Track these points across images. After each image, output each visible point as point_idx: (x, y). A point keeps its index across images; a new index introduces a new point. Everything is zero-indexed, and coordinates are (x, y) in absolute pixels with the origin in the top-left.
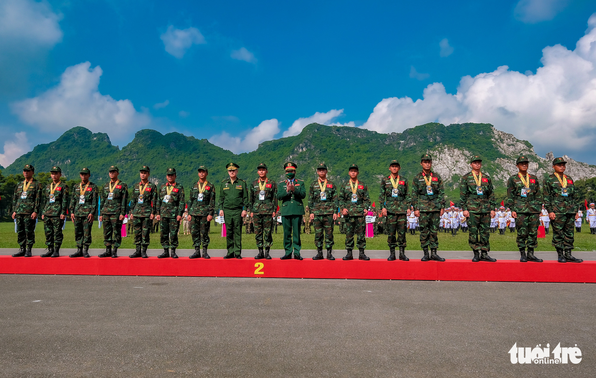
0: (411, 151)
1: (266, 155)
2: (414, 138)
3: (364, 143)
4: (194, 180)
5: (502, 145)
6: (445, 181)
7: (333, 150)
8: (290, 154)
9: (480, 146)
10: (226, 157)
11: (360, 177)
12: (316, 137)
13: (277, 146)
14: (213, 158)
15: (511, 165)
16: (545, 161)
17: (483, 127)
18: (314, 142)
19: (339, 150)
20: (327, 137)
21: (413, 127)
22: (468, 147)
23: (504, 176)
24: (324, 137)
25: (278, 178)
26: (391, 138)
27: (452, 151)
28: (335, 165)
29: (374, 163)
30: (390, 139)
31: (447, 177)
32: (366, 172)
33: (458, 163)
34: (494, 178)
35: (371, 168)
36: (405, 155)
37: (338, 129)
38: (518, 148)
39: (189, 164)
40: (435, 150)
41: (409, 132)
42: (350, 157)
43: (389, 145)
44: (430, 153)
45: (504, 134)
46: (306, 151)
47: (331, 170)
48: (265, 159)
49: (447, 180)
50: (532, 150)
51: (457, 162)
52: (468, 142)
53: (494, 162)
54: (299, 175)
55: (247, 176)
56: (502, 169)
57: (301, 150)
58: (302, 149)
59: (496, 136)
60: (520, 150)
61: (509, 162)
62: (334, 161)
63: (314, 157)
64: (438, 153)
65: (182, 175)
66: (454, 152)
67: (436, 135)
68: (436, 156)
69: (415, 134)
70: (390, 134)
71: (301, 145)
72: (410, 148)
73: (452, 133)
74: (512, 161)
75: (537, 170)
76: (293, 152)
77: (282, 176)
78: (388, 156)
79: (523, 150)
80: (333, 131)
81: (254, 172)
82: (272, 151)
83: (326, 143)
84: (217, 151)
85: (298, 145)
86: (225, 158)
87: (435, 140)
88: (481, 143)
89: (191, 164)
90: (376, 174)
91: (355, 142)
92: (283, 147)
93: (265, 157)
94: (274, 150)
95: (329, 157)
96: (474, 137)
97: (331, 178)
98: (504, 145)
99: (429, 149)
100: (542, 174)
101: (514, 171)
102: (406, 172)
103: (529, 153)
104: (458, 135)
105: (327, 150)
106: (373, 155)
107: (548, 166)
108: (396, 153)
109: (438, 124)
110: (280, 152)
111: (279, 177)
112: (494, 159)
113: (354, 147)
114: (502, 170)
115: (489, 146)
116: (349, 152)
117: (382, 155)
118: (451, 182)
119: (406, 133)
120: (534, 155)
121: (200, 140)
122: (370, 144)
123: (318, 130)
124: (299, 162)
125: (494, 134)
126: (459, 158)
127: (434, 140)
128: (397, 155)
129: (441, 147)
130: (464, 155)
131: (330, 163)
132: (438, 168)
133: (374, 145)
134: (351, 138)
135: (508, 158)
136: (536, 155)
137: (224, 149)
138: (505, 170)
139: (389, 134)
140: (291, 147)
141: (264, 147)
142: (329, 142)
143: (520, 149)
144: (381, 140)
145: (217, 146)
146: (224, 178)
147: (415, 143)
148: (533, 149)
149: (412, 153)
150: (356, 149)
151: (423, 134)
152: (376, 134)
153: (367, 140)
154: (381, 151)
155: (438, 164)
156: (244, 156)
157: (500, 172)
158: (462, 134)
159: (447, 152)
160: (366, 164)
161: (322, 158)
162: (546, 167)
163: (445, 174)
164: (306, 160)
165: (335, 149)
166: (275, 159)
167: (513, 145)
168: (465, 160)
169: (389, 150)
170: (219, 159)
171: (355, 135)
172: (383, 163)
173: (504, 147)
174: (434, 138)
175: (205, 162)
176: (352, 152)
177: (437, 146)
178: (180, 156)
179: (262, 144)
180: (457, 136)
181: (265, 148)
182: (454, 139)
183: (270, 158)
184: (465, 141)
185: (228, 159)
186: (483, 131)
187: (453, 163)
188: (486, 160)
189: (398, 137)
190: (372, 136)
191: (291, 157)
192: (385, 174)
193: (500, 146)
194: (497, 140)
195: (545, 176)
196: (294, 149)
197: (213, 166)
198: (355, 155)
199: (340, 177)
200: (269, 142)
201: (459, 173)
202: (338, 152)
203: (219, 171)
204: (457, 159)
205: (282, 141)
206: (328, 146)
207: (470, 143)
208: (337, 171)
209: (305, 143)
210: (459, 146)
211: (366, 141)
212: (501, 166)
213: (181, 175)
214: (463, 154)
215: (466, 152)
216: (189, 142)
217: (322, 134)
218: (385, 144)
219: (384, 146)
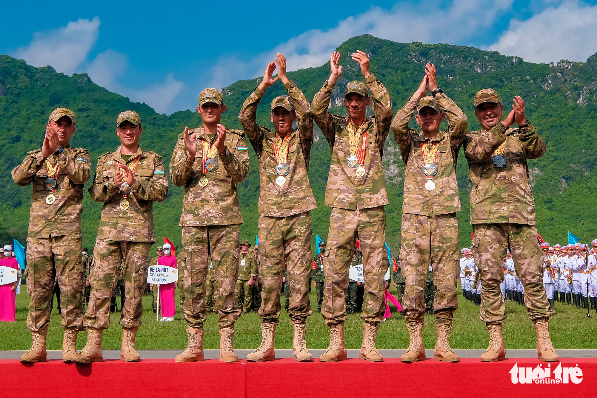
14: (101, 123)
20: (396, 71)
24: (389, 70)
26: (559, 74)
30: (555, 78)
37: (425, 50)
43: (552, 92)
70: (555, 64)
78: (551, 119)
80: (411, 55)
83: (395, 86)
108: (571, 113)
117: (534, 117)
121: (70, 75)
122: (504, 90)
128: (573, 117)
134: (457, 73)
137: (131, 100)
139: (552, 63)
141: (237, 96)
142: (403, 83)
144: (534, 80)
145: (113, 94)
152: (520, 64)
153: (497, 80)
154: (532, 108)
169: (554, 106)
171: (467, 66)
175: (81, 134)
179: (231, 89)
181: (238, 98)
189: (576, 73)
190: (510, 68)
192: (545, 166)
197: (102, 143)
206: (398, 93)
216: (40, 82)
217: (383, 64)
218: (543, 90)
219: (541, 94)
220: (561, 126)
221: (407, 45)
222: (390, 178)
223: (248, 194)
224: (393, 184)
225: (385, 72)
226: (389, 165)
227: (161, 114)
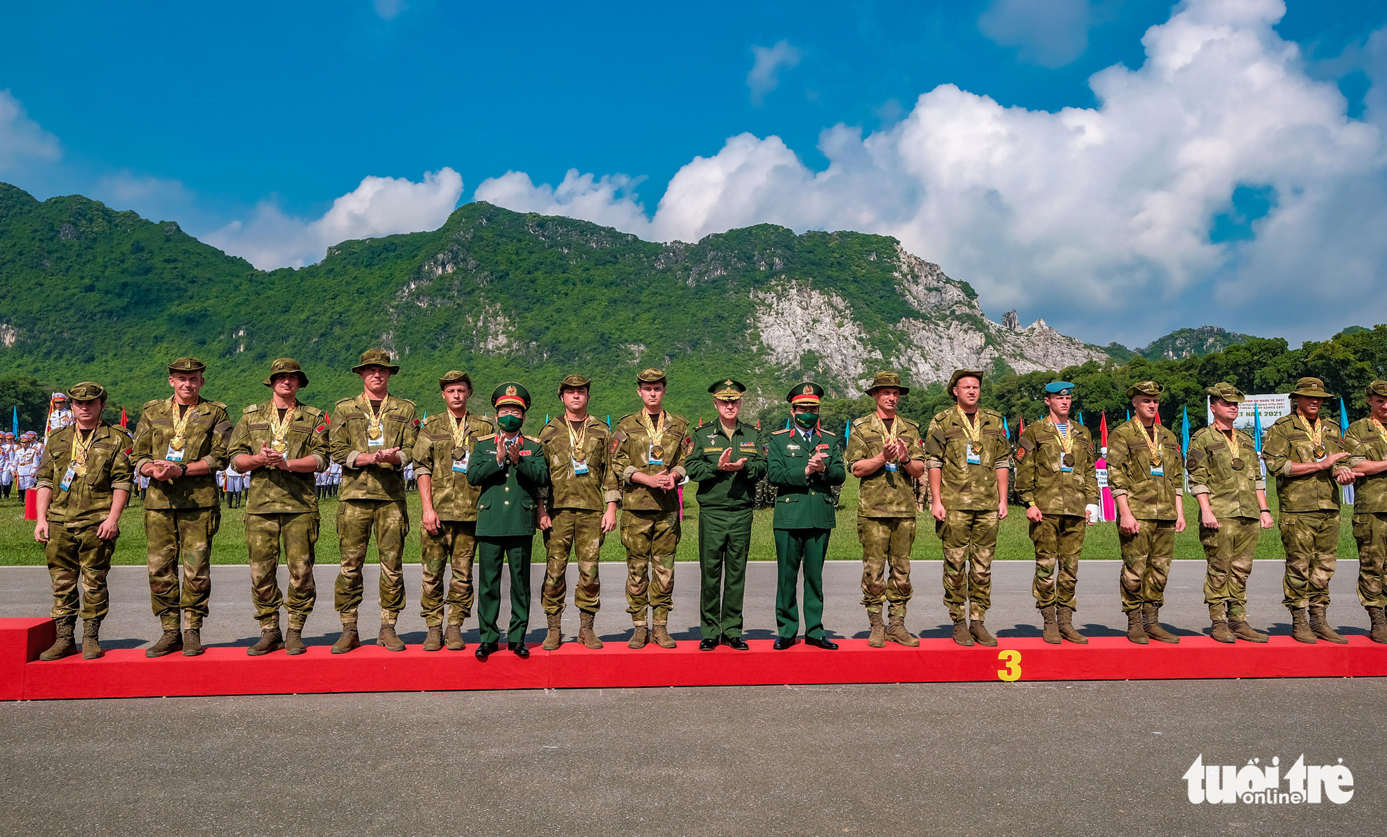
0: (715, 288)
1: (347, 278)
2: (724, 258)
3: (605, 263)
4: (129, 336)
5: (914, 288)
6: (786, 366)
7: (523, 276)
8: (410, 279)
9: (869, 288)
10: (233, 276)
11: (588, 348)
12: (482, 239)
13: (379, 256)
14: (191, 276)
15: (929, 334)
16: (999, 331)
17: (877, 243)
18: (476, 252)
19: (541, 277)
20: (511, 241)
21: (724, 231)
22: (841, 289)
23: (913, 359)
24: (504, 239)
25: (374, 342)
26: (671, 254)
27: (806, 295)
28: (526, 314)
29: (624, 314)
30: (668, 257)
31: (791, 358)
32: (602, 335)
33: (817, 324)
34: (891, 363)
35: (617, 326)
36: (700, 298)
37: (542, 223)
38: (948, 297)
39: (117, 290)
40: (768, 291)
41: (712, 242)
42: (566, 294)
43: (663, 271)
44: (757, 297)
45: (922, 263)
46: (454, 273)
47: (515, 327)
48: (344, 288)
49: (790, 363)
50: (974, 303)
51: (815, 321)
52: (844, 275)
53: (895, 326)
54: (432, 334)
55: (288, 331)
56: (910, 344)
57: (440, 271)
58: (444, 267)
59: (905, 268)
60: (951, 303)
61: (927, 328)
62: (524, 304)
63: (473, 290)
64: (775, 298)
65: (94, 320)
66: (810, 297)
67: (773, 254)
68: (770, 306)
69: (727, 248)
70: (669, 244)
71: (440, 256)
72: (714, 281)
73: (810, 252)
74: (932, 326)
75: (982, 349)
76: (418, 275)
77: (384, 337)
78: (660, 298)
79: (956, 304)
80: (527, 226)
81: (310, 321)
82: (364, 269)
83: (509, 256)
84: (205, 257)
85: (434, 256)
86: (227, 278)
87: (771, 265)
88: (870, 281)
89: (124, 289)
90: (626, 341)
91: (582, 258)
92: (396, 260)
93: (344, 282)
94: (369, 265)
95: (513, 291)
96: (857, 266)
97: (515, 346)
98: (920, 289)
99: (755, 288)
100: (991, 358)
101: (934, 348)
102: (699, 339)
103: (968, 310)
104: (823, 257)
105: (508, 274)
106: (623, 293)
107: (1005, 341)
108: (680, 292)
109: (781, 230)
110: (386, 272)
111: (378, 337)
112: (895, 321)
113: (579, 271)
114: (909, 347)
115: (888, 289)
116: (566, 282)
117: (645, 294)
118: (798, 368)
119: (705, 245)
120: (979, 316)
121: (157, 222)
122: (618, 266)
123: (488, 220)
124: (433, 301)
125: (900, 262)
126: (821, 313)
127: (767, 267)
128: (682, 296)
129: (783, 285)
130: (832, 306)
131: (516, 307)
132: (772, 334)
133: (629, 270)
134: (572, 247)
135: (925, 318)
136: (982, 315)
137: (226, 254)
138: (915, 346)
139: (666, 243)
140: (416, 259)
141: (343, 257)
142: (517, 253)
143: (952, 300)
144: (647, 258)
145: (207, 245)
146: (221, 333)
147: (726, 269)
148: (977, 302)
149: (716, 294)
150: (584, 275)
151: (744, 250)
152: (635, 241)
153: (611, 256)
154: (643, 286)
155: (772, 325)
156: (285, 277)
157: (906, 352)
158: (830, 257)
159: (795, 297)
160: (606, 316)
161: (495, 294)
162: (999, 344)
163: (788, 350)
164: (453, 296)
165: (529, 273)
166: (370, 289)
167: (937, 289)
168: (834, 317)
169: (664, 285)
170: (209, 280)
171: (583, 240)
172: (646, 316)
173: (917, 294)
174: (770, 262)
176: (574, 284)
177: (776, 280)
178: (89, 265)
179: (338, 248)
180: (820, 260)
181: (345, 259)
182: (814, 267)
183: (358, 286)
184: (837, 274)
185: (236, 281)
186: (877, 252)
187: (807, 323)
188: (878, 320)
189: (687, 254)
190: (625, 245)
191: (413, 286)
192: (651, 343)
193: (909, 291)
194: (905, 276)
195: (996, 365)
196: (420, 267)
197: (191, 298)
198: (580, 292)
199: (538, 346)
200: (358, 242)
201: (818, 347)
202: (538, 281)
203: (208, 313)
204: (816, 314)
205: (393, 244)
206: (511, 263)
207: (847, 280)
208: (531, 330)
209: (452, 252)
210: (823, 285)
211: (609, 258)
212: (909, 337)
213: (91, 318)
214: (830, 304)
215: (837, 300)
216: (121, 227)
217: (498, 233)
218: (655, 268)
219: (653, 272)
220: (669, 305)
221: (525, 215)
222: (498, 348)
223: (350, 358)
224: (500, 355)
225: (500, 241)
226: (497, 335)
227: (260, 270)
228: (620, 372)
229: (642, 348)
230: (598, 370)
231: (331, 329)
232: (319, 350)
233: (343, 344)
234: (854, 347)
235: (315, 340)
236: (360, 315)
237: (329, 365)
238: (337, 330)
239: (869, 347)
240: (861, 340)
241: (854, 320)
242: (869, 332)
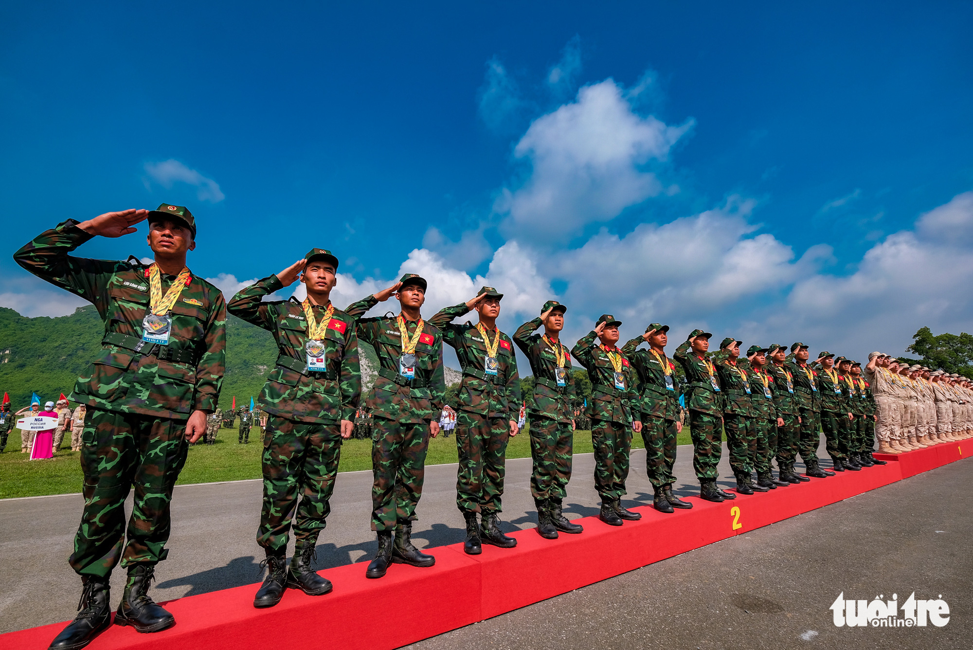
1: (89, 325)
29: (256, 351)
32: (245, 361)
81: (61, 347)
113: (233, 330)
160: (247, 352)
183: (97, 330)
227: (25, 317)
228: (253, 379)
229: (265, 367)
230: (241, 378)
231: (76, 352)
232: (66, 364)
233: (83, 361)
234: (366, 370)
235: (64, 357)
236: (97, 345)
237: (72, 372)
238: (80, 353)
239: (372, 370)
240: (369, 366)
241: (366, 358)
242: (372, 363)
